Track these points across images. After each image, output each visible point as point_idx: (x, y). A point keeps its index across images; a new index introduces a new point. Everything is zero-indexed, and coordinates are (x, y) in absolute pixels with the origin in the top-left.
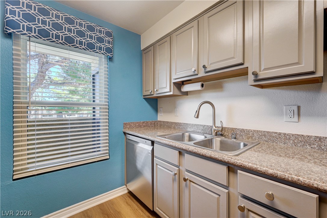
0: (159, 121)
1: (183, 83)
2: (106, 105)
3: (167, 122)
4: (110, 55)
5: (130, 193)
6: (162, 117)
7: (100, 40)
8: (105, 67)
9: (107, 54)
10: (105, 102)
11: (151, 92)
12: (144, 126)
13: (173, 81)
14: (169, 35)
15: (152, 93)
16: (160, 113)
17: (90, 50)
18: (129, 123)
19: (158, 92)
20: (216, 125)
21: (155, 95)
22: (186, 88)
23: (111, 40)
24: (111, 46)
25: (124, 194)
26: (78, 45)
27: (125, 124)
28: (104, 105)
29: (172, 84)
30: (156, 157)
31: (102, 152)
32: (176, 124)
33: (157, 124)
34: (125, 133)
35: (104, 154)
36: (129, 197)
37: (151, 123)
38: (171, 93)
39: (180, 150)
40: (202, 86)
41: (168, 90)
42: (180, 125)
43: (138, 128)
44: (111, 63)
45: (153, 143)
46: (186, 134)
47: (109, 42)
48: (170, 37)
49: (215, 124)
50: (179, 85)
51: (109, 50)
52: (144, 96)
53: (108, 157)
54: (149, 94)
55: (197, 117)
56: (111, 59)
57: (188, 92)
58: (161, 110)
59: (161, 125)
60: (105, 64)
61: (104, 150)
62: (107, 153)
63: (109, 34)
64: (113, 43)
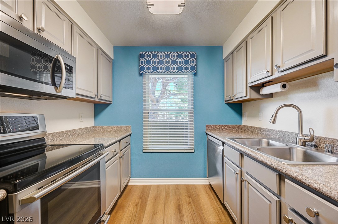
0: (243, 125)
1: (263, 85)
2: (192, 111)
3: (250, 126)
4: (194, 71)
5: (210, 185)
6: (246, 122)
7: (186, 62)
8: (191, 81)
9: (191, 71)
10: (192, 108)
11: (230, 97)
12: (226, 129)
13: (249, 85)
14: (244, 40)
15: (232, 98)
16: (244, 118)
17: (180, 72)
18: (210, 125)
19: (236, 97)
20: (304, 133)
21: (234, 100)
22: (266, 91)
23: (194, 60)
24: (194, 64)
25: (206, 185)
26: (172, 71)
27: (207, 126)
28: (190, 110)
29: (248, 88)
31: (189, 146)
32: (260, 129)
33: (241, 128)
34: (207, 134)
35: (191, 148)
36: (210, 188)
37: (234, 127)
38: (248, 97)
39: (242, 153)
40: (284, 86)
41: (244, 95)
42: (264, 131)
43: (219, 130)
44: (196, 77)
45: (223, 143)
46: (264, 140)
47: (193, 62)
48: (246, 41)
49: (302, 132)
50: (257, 88)
51: (193, 68)
52: (225, 101)
53: (194, 151)
54: (229, 99)
55: (274, 122)
56: (195, 74)
57: (273, 93)
58: (245, 114)
59: (245, 130)
60: (191, 79)
61: (191, 145)
62: (192, 148)
63: (193, 56)
64: (196, 62)
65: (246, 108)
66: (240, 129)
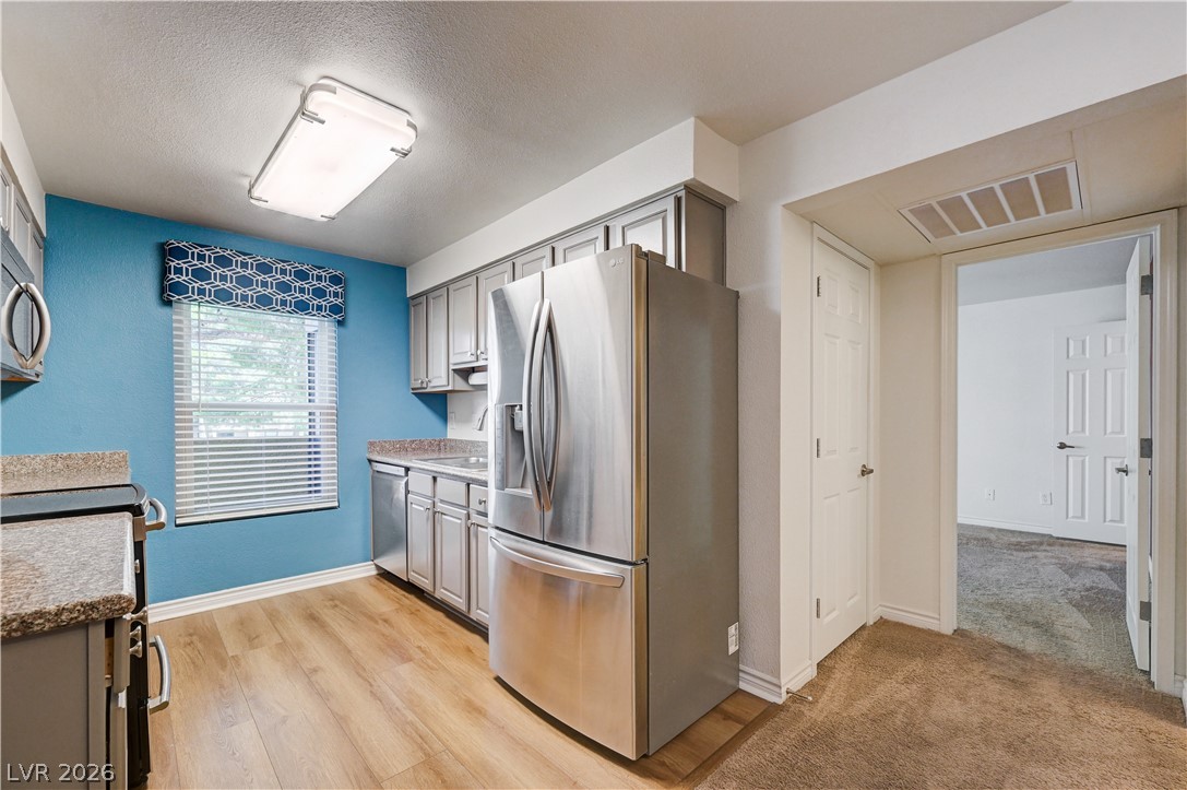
0: (449, 439)
1: (473, 369)
2: (332, 408)
3: (460, 440)
4: (340, 316)
6: (455, 432)
7: (319, 293)
8: (329, 337)
9: (332, 316)
10: (331, 402)
11: (422, 382)
12: (414, 449)
13: (452, 367)
14: (446, 285)
15: (425, 385)
16: (450, 423)
17: (301, 313)
18: (380, 442)
19: (432, 385)
21: (428, 390)
22: (476, 380)
23: (340, 290)
24: (340, 300)
25: (370, 576)
26: (279, 308)
27: (371, 445)
28: (328, 408)
29: (451, 372)
30: (414, 493)
31: (327, 495)
33: (445, 445)
34: (370, 461)
37: (431, 444)
38: (450, 388)
39: (435, 475)
41: (445, 383)
44: (341, 329)
45: (407, 469)
47: (336, 295)
48: (447, 288)
50: (464, 374)
51: (335, 309)
52: (413, 390)
53: (336, 504)
54: (419, 386)
55: (481, 428)
56: (341, 323)
58: (451, 417)
59: (452, 448)
60: (330, 331)
61: (328, 491)
62: (333, 497)
63: (335, 280)
64: (344, 295)
65: (453, 405)
66: (441, 447)
